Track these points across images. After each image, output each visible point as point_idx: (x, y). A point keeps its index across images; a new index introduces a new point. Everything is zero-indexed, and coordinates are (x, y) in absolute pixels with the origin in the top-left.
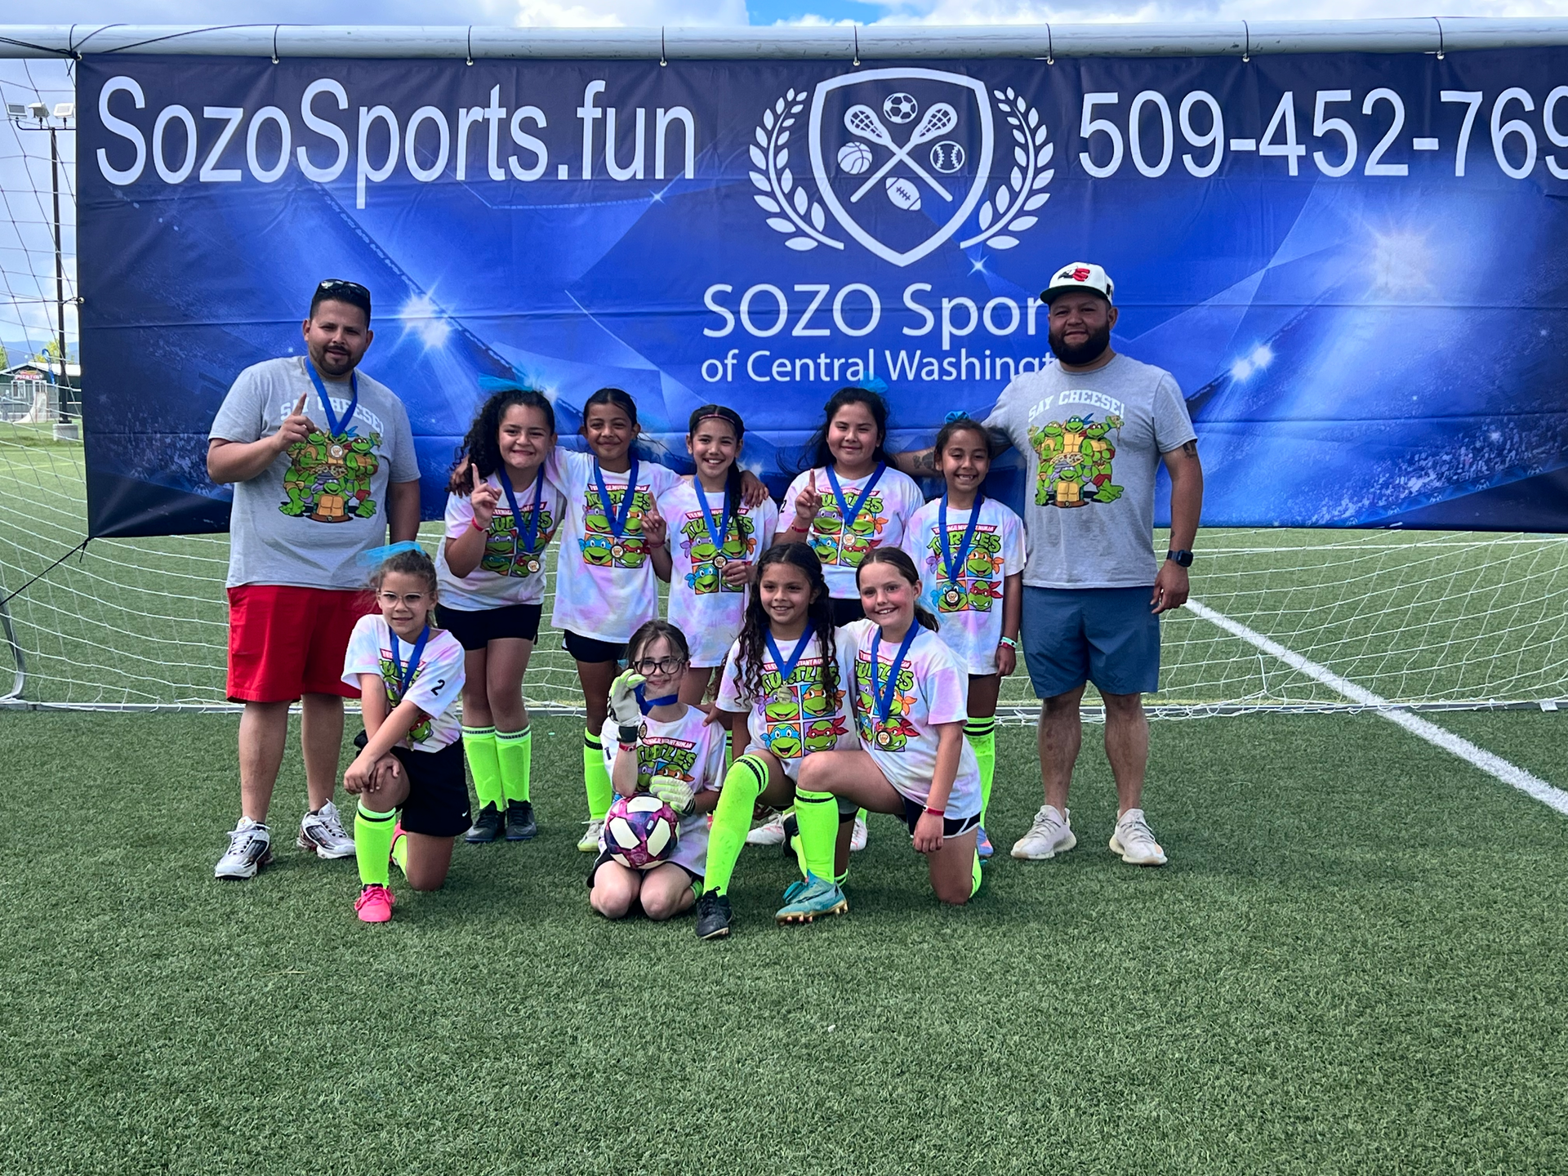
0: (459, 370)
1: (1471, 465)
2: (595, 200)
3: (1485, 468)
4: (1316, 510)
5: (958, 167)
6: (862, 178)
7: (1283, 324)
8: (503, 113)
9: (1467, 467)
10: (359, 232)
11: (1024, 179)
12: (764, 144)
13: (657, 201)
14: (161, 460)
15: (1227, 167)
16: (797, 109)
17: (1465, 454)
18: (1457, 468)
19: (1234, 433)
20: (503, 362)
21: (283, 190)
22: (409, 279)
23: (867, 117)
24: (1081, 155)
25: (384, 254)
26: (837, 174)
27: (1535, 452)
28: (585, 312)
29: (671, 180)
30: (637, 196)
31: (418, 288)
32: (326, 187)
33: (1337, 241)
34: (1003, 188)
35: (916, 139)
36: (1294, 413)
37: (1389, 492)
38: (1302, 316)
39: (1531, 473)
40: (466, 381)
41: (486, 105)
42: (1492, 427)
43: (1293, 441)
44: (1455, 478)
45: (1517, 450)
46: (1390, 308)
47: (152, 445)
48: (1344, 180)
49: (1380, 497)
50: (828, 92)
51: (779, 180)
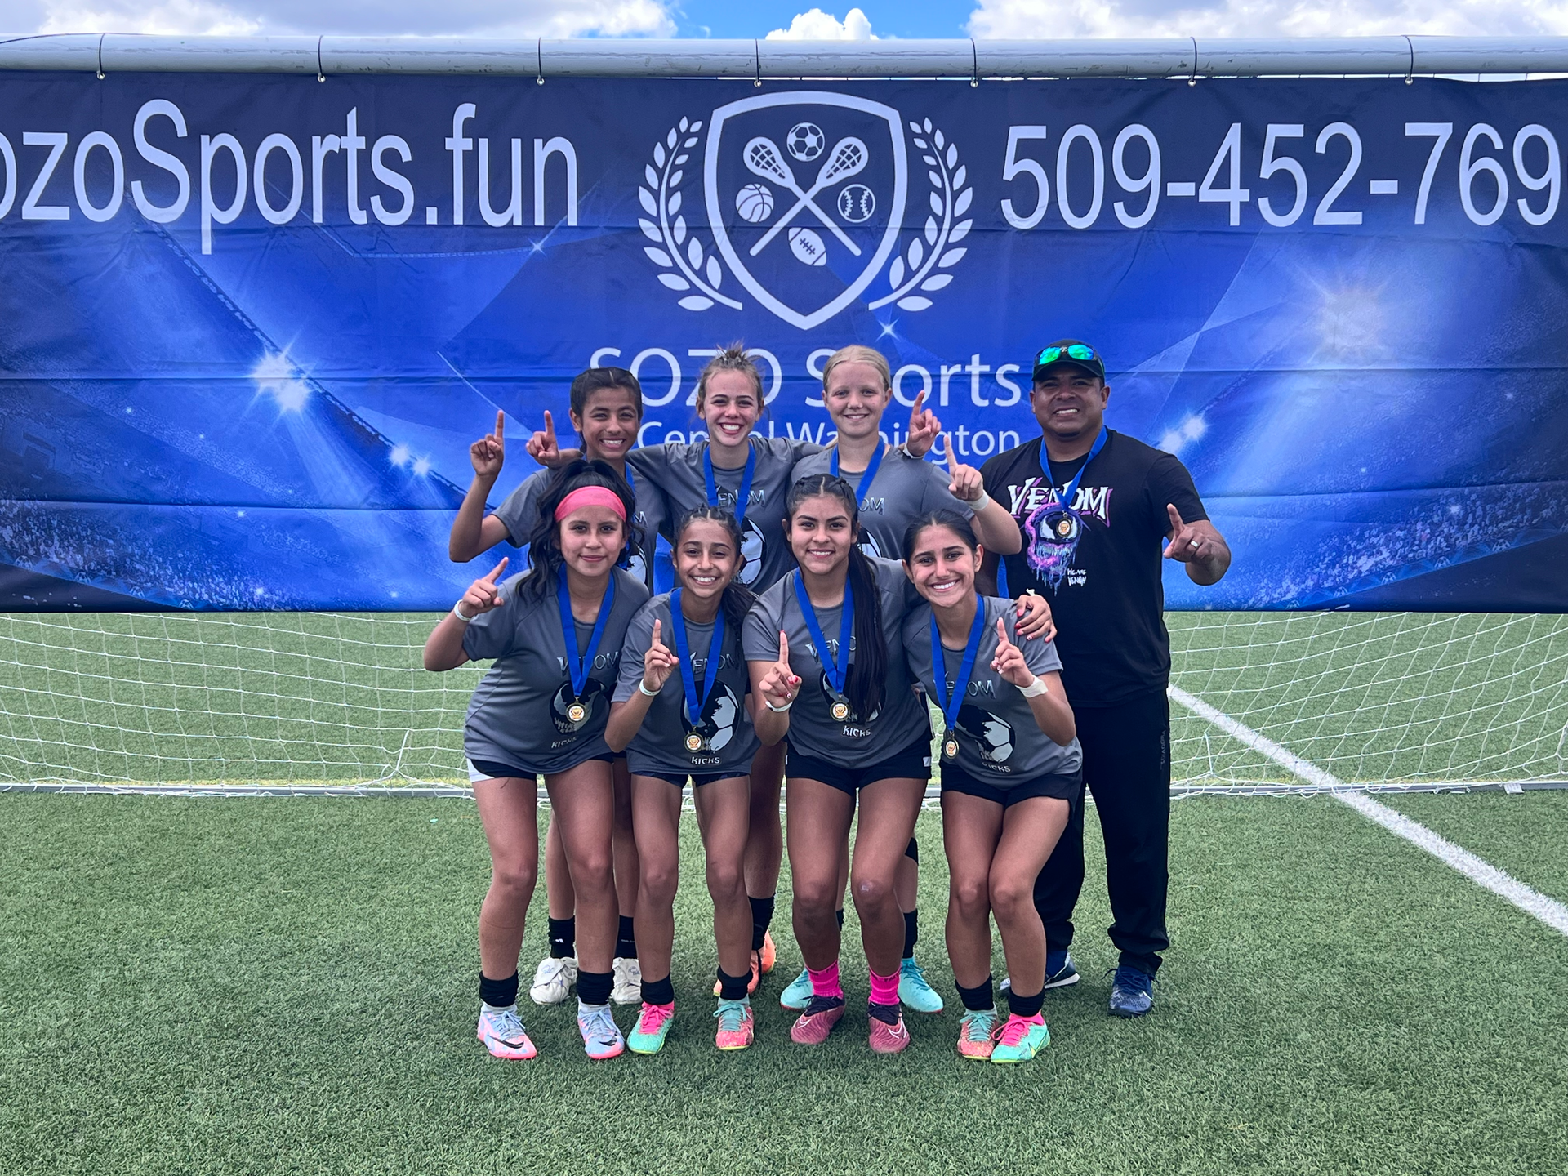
0: (320, 438)
1: (1428, 541)
2: (469, 249)
3: (1444, 545)
4: (1254, 592)
5: (868, 215)
6: (763, 228)
7: (1219, 392)
8: (361, 143)
9: (1424, 543)
10: (205, 280)
11: (940, 230)
12: (655, 186)
13: (537, 252)
15: (1163, 216)
16: (691, 143)
17: (1422, 530)
18: (1413, 544)
20: (369, 429)
21: (117, 233)
22: (264, 335)
23: (769, 153)
24: (1003, 201)
25: (234, 306)
26: (735, 222)
27: (1501, 525)
28: (460, 376)
29: (552, 227)
30: (515, 245)
31: (273, 345)
32: (167, 229)
33: (1279, 300)
34: (917, 239)
35: (822, 182)
36: (1232, 487)
37: (1335, 572)
38: (1240, 383)
39: (1497, 549)
40: (326, 449)
41: (342, 132)
42: (1452, 500)
43: (1229, 519)
44: (1411, 555)
45: (1480, 525)
46: (1338, 372)
48: (1291, 231)
49: (1326, 577)
50: (726, 121)
51: (671, 229)
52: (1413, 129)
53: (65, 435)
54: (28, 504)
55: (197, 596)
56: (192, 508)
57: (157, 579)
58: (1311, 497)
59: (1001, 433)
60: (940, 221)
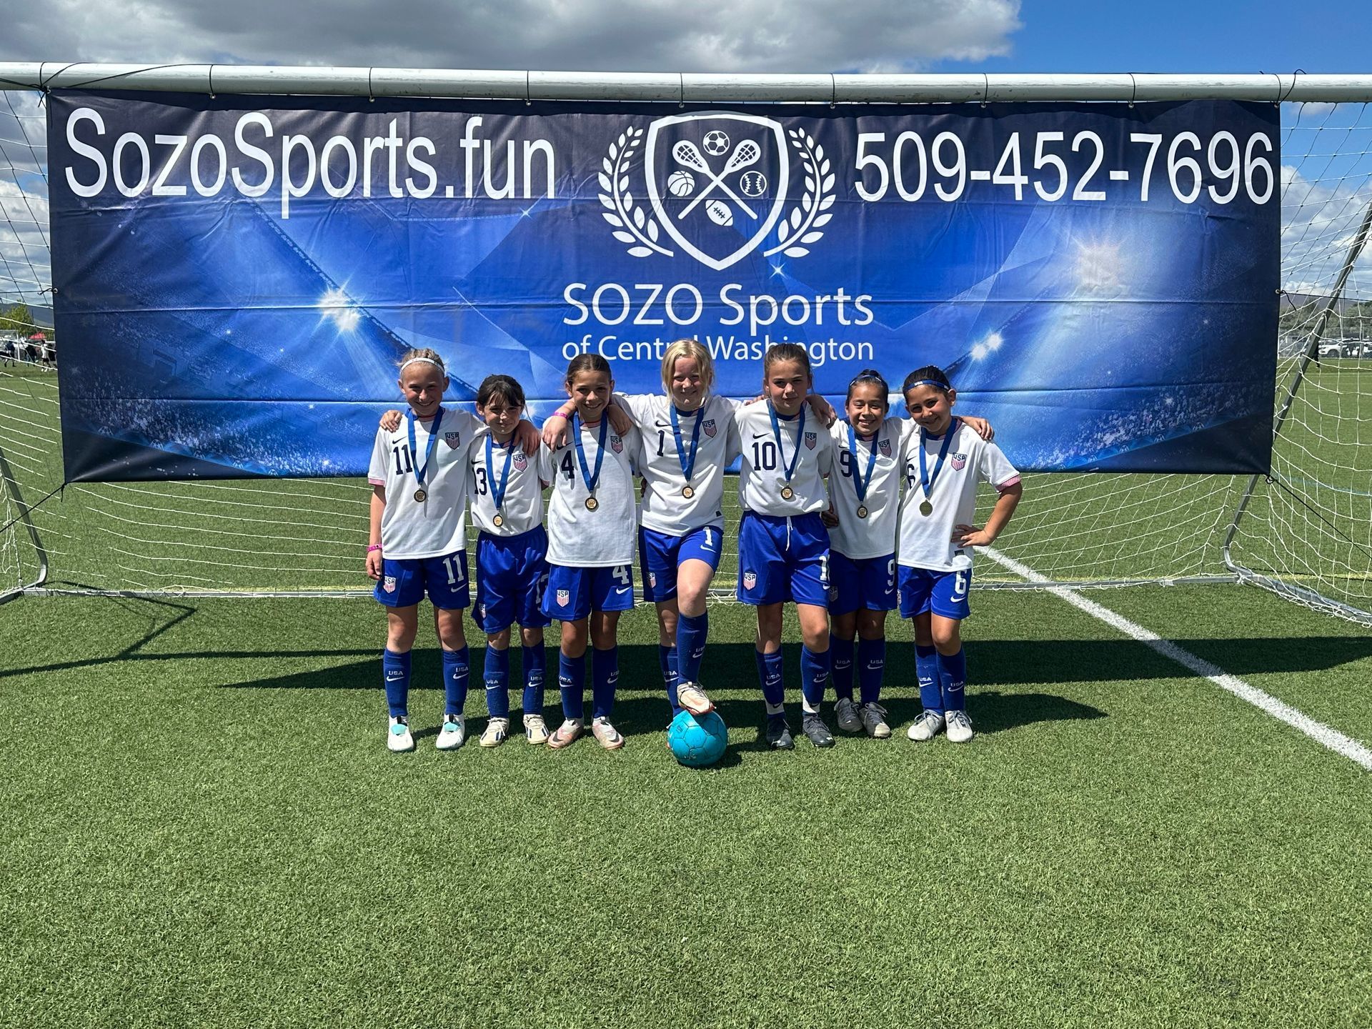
0: (367, 350)
1: (1151, 423)
2: (477, 214)
3: (1161, 426)
4: (1035, 458)
5: (761, 192)
6: (686, 201)
7: (1011, 316)
8: (400, 142)
9: (1148, 425)
10: (284, 237)
11: (813, 202)
12: (610, 171)
13: (526, 216)
14: (123, 420)
15: (968, 193)
16: (635, 143)
17: (1147, 416)
18: (1141, 425)
19: (972, 400)
20: (403, 343)
21: (221, 203)
22: (327, 276)
23: (690, 150)
24: (857, 183)
25: (305, 255)
26: (667, 196)
27: (1198, 412)
28: (469, 304)
29: (537, 199)
30: (509, 212)
31: (333, 283)
32: (257, 200)
33: (1051, 252)
34: (797, 209)
35: (728, 169)
36: (1020, 385)
37: (1089, 444)
38: (1025, 311)
39: (1195, 429)
40: (373, 359)
41: (386, 135)
42: (1167, 394)
43: (1018, 407)
44: (1139, 433)
45: (1185, 412)
46: (1094, 304)
47: (116, 408)
48: (1058, 204)
49: (1082, 450)
50: (660, 129)
51: (622, 201)
52: (1136, 138)
53: (182, 351)
54: (157, 401)
55: (281, 467)
56: (276, 403)
57: (253, 456)
58: (1074, 391)
59: (860, 344)
60: (812, 195)
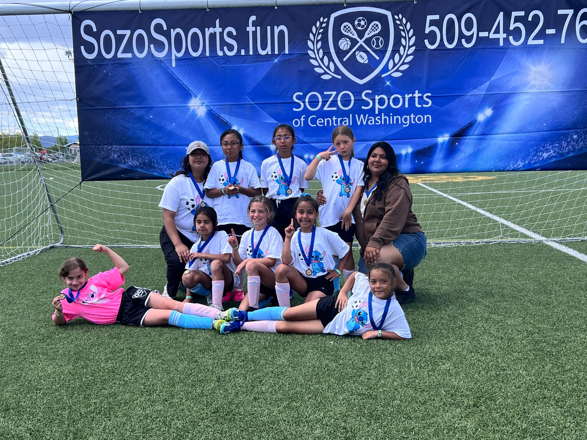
0: (210, 123)
1: (566, 147)
2: (255, 62)
3: (571, 148)
4: (509, 165)
5: (381, 46)
6: (347, 52)
7: (496, 100)
8: (221, 30)
9: (565, 148)
10: (173, 75)
11: (405, 50)
12: (313, 39)
13: (276, 62)
14: (107, 154)
15: (477, 43)
16: (324, 25)
17: (564, 144)
18: (561, 148)
19: (478, 139)
20: (225, 121)
21: (147, 60)
22: (192, 92)
23: (349, 27)
24: (425, 41)
25: (183, 83)
26: (338, 50)
28: (252, 103)
29: (280, 54)
30: (269, 61)
31: (195, 95)
32: (162, 59)
33: (516, 70)
34: (397, 53)
35: (366, 36)
36: (500, 131)
37: (535, 158)
38: (503, 97)
40: (212, 127)
41: (215, 26)
42: (574, 133)
43: (500, 142)
44: (560, 152)
45: (583, 141)
46: (536, 93)
47: (104, 149)
48: (520, 47)
49: (532, 160)
50: (335, 18)
51: (318, 53)
52: (560, 12)
53: (132, 125)
54: (121, 146)
56: (172, 147)
57: (162, 169)
58: (527, 134)
59: (425, 116)
60: (404, 47)
